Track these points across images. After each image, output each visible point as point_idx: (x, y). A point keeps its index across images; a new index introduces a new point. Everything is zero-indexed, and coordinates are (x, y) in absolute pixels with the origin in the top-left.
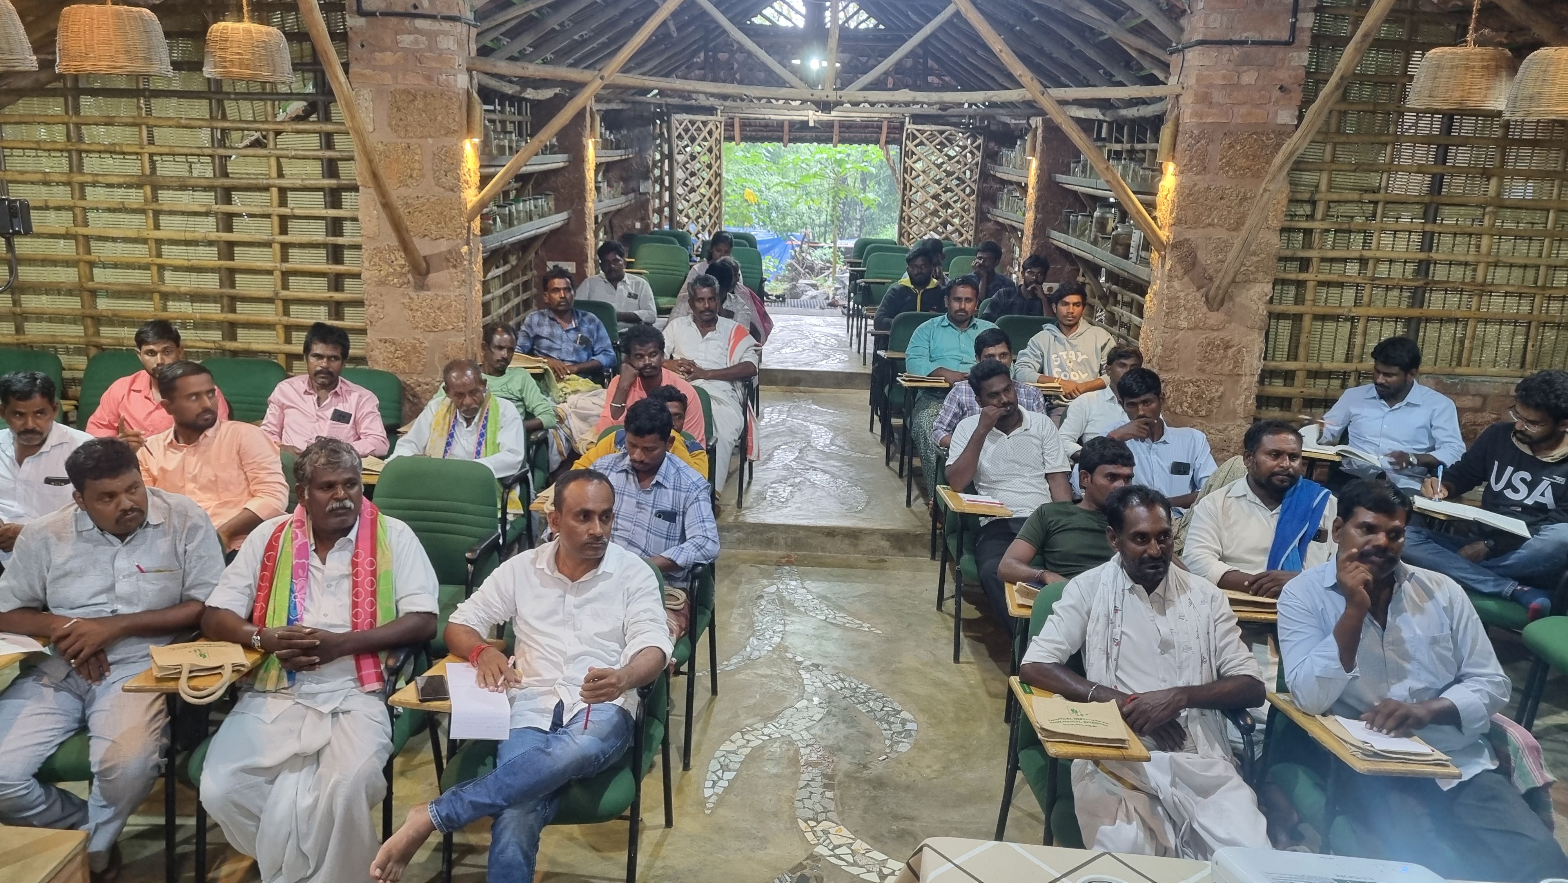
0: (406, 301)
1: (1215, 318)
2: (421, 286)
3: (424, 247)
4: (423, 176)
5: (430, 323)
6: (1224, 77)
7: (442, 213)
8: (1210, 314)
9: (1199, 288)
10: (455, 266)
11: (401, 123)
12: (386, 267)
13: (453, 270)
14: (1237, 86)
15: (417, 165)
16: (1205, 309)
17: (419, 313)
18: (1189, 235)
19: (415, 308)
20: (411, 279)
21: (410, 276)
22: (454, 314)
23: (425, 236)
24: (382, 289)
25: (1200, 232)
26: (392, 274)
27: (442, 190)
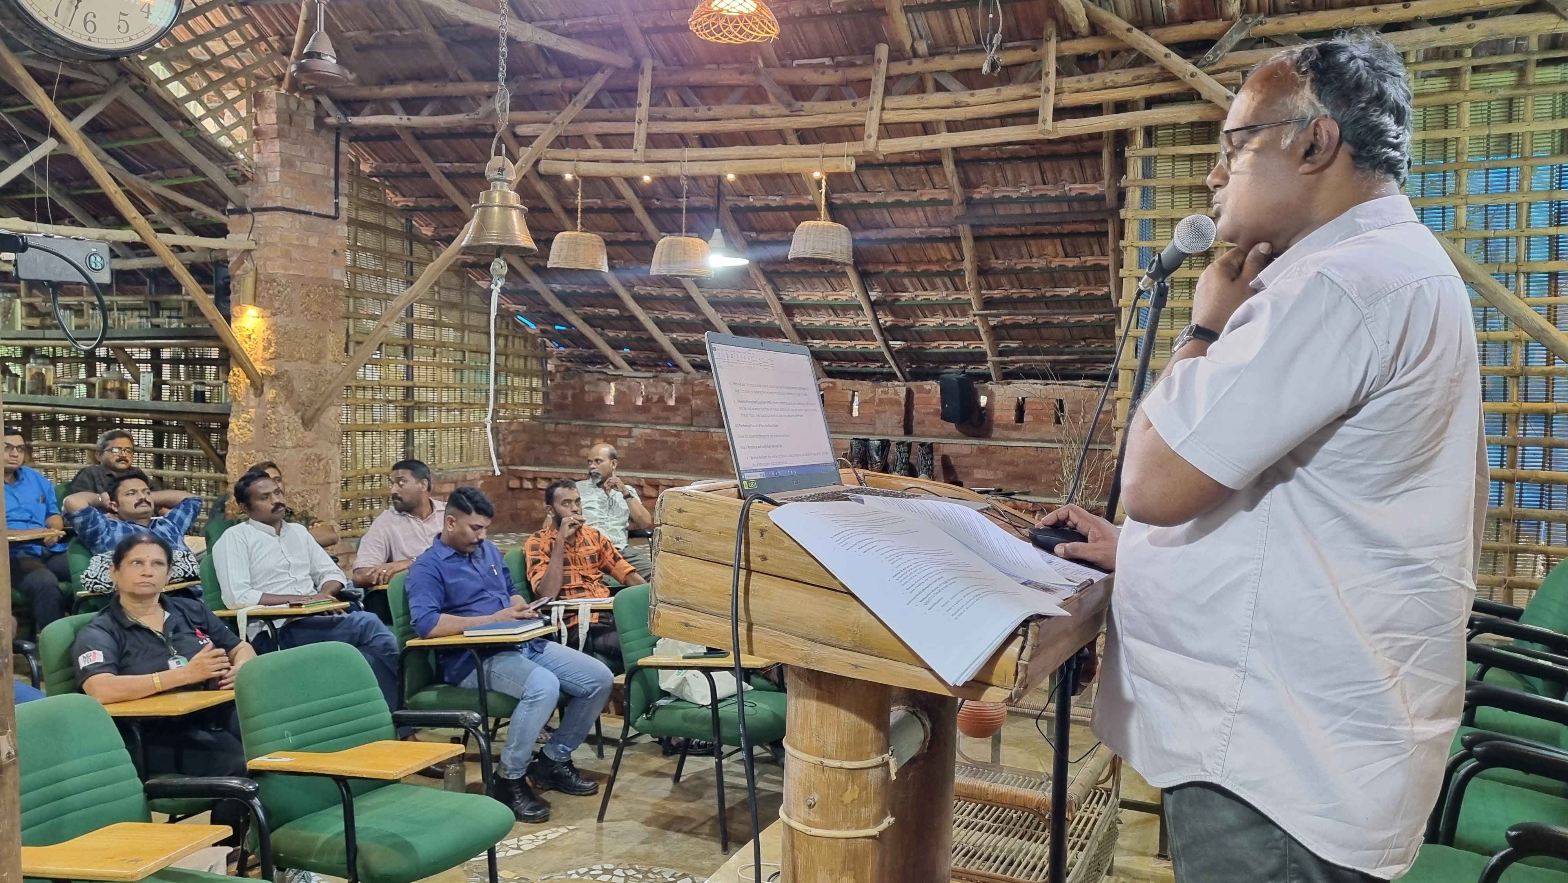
1: (310, 436)
6: (298, 239)
8: (307, 434)
9: (297, 412)
14: (306, 247)
16: (302, 430)
18: (286, 367)
25: (293, 364)
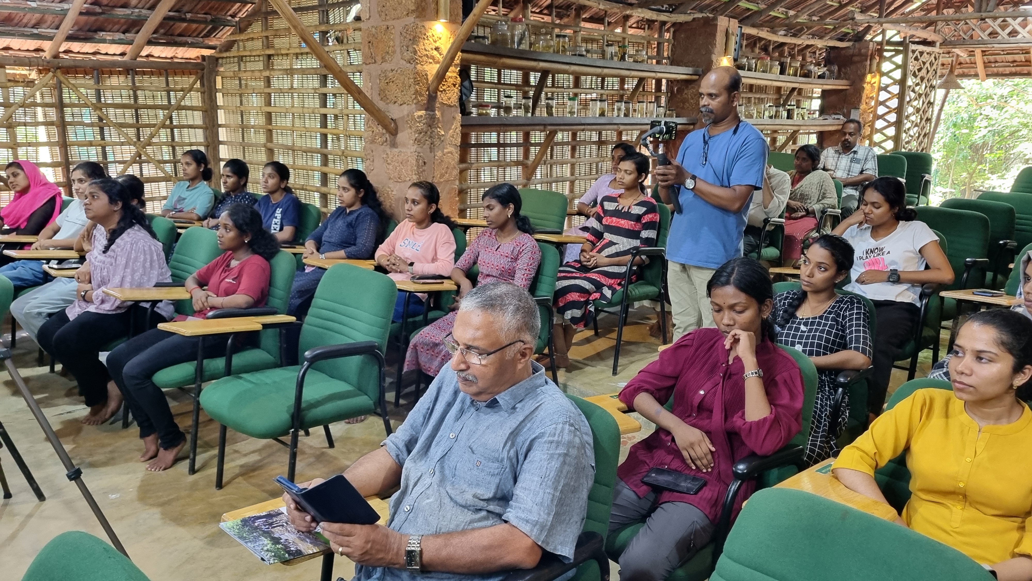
0: (385, 156)
2: (394, 145)
3: (395, 112)
4: (394, 52)
5: (396, 174)
7: (403, 83)
10: (410, 127)
11: (384, 9)
12: (375, 129)
13: (409, 131)
15: (392, 43)
17: (391, 167)
19: (389, 162)
20: (388, 139)
21: (387, 136)
22: (409, 167)
23: (395, 102)
24: (373, 146)
26: (378, 134)
27: (405, 62)
